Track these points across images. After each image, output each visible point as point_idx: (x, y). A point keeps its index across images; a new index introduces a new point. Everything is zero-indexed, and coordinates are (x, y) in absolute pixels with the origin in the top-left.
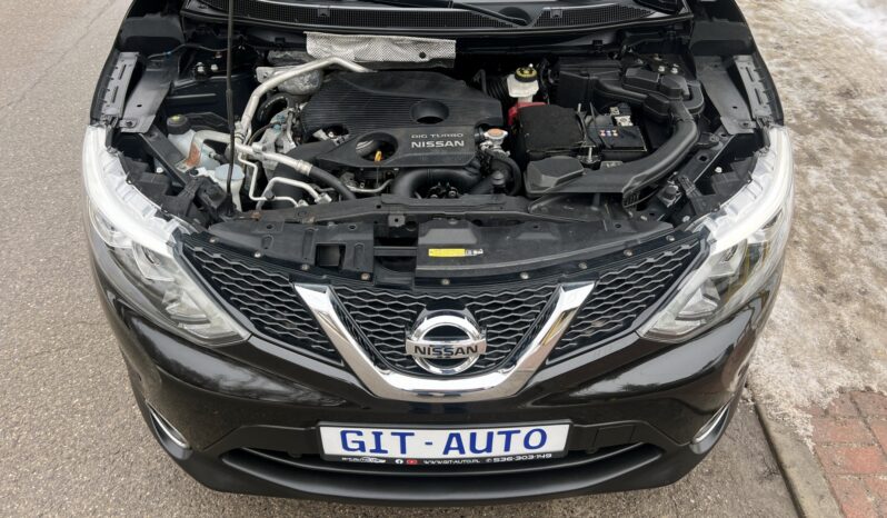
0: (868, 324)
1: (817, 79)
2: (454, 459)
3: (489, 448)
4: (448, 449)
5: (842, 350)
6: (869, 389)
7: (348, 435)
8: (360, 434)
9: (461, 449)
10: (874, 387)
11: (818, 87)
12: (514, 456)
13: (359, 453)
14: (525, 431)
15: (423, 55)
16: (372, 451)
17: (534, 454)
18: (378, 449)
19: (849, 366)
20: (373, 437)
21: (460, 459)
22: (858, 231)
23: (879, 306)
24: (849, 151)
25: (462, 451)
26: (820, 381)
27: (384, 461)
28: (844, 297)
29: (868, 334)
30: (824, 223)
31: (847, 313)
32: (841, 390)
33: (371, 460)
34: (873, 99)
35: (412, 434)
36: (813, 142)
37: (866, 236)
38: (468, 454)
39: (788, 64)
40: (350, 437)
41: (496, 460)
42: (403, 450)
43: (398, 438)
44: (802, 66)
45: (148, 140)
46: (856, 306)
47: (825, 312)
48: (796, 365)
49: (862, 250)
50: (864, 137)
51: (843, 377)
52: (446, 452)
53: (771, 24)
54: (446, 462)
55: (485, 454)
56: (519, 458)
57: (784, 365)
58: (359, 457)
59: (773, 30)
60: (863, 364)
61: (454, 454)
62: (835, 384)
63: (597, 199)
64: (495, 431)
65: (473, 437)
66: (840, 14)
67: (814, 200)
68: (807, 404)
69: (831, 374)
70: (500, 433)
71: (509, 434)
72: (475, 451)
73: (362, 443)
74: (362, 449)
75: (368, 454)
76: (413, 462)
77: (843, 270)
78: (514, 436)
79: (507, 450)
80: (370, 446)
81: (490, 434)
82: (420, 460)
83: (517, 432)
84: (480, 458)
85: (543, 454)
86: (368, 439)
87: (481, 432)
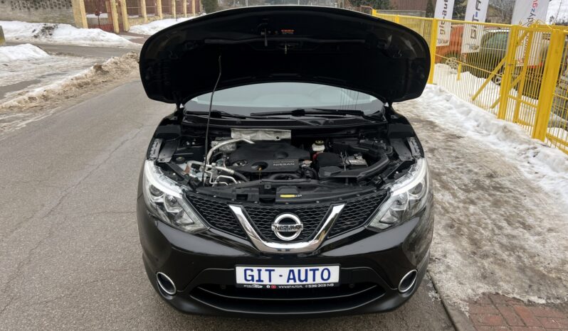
0: (497, 267)
1: (476, 170)
2: (291, 285)
3: (306, 280)
4: (289, 279)
5: (484, 277)
6: (497, 294)
8: (252, 270)
9: (294, 279)
10: (500, 292)
11: (476, 173)
12: (317, 284)
13: (251, 282)
14: (321, 268)
15: (278, 138)
16: (257, 281)
17: (326, 284)
18: (259, 280)
19: (488, 284)
20: (257, 272)
21: (294, 285)
22: (493, 230)
23: (503, 260)
24: (491, 199)
25: (295, 281)
26: (473, 290)
27: (261, 287)
28: (486, 256)
29: (497, 271)
30: (476, 227)
31: (486, 263)
32: (484, 294)
33: (256, 287)
34: (504, 178)
35: (274, 270)
36: (473, 196)
37: (497, 231)
38: (298, 282)
39: (461, 164)
40: (249, 273)
41: (310, 286)
42: (270, 281)
44: (468, 165)
45: (169, 165)
46: (491, 259)
47: (476, 262)
48: (461, 283)
49: (495, 238)
50: (498, 193)
51: (484, 288)
52: (288, 281)
53: (454, 148)
54: (288, 287)
55: (304, 283)
56: (320, 286)
57: (455, 283)
58: (251, 285)
59: (454, 151)
60: (495, 283)
61: (291, 282)
62: (481, 291)
63: (347, 180)
64: (309, 268)
65: (299, 271)
66: (488, 144)
67: (472, 218)
68: (466, 299)
69: (479, 287)
70: (311, 270)
71: (314, 270)
72: (300, 280)
73: (253, 276)
74: (253, 280)
75: (255, 282)
76: (274, 287)
77: (485, 245)
78: (316, 272)
79: (314, 280)
80: (256, 278)
81: (306, 270)
82: (277, 286)
83: (318, 270)
84: (302, 285)
85: (329, 284)
86: (255, 273)
87: (303, 269)
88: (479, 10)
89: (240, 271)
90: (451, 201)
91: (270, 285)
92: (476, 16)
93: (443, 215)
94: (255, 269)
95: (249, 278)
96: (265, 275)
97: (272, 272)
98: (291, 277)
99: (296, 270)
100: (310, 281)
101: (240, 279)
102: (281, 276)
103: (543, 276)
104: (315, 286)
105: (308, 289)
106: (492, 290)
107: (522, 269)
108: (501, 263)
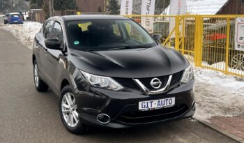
37: (203, 99)
103: (228, 109)
106: (214, 115)
107: (220, 108)
108: (212, 107)
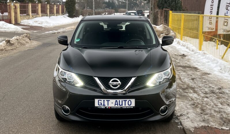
0: (210, 117)
1: (213, 87)
3: (122, 105)
4: (115, 104)
5: (204, 121)
6: (208, 126)
7: (99, 101)
8: (101, 101)
9: (117, 104)
10: (210, 126)
11: (213, 88)
12: (126, 107)
13: (101, 106)
14: (128, 100)
17: (130, 107)
19: (205, 123)
21: (117, 107)
22: (213, 106)
23: (214, 115)
24: (216, 96)
25: (118, 105)
26: (198, 124)
27: (105, 108)
28: (206, 114)
29: (210, 119)
30: (205, 105)
31: (206, 116)
32: (202, 126)
33: (103, 108)
34: (226, 89)
36: (208, 95)
38: (119, 106)
39: (206, 84)
40: (100, 102)
41: (123, 108)
42: (108, 105)
43: (107, 101)
44: (210, 85)
46: (209, 115)
47: (202, 116)
48: (193, 123)
49: (213, 109)
50: (221, 95)
51: (203, 124)
54: (115, 108)
55: (121, 106)
56: (127, 108)
57: (190, 122)
58: (101, 107)
59: (205, 79)
60: (208, 123)
61: (116, 106)
64: (123, 100)
65: (119, 101)
67: (204, 103)
68: (194, 127)
69: (201, 124)
70: (124, 101)
71: (125, 101)
72: (120, 105)
73: (101, 103)
74: (101, 105)
75: (102, 106)
76: (109, 108)
77: (207, 111)
78: (126, 101)
79: (125, 105)
80: (103, 104)
81: (122, 101)
82: (111, 107)
83: (127, 101)
84: (121, 107)
85: (131, 107)
86: (102, 102)
87: (121, 100)
88: (229, 10)
89: (96, 101)
90: (196, 97)
91: (108, 107)
92: (227, 14)
93: (191, 101)
94: (102, 100)
95: (100, 104)
96: (106, 103)
97: (109, 101)
98: (116, 103)
99: (118, 100)
100: (124, 105)
101: (96, 105)
102: (112, 103)
104: (126, 108)
105: (123, 109)
